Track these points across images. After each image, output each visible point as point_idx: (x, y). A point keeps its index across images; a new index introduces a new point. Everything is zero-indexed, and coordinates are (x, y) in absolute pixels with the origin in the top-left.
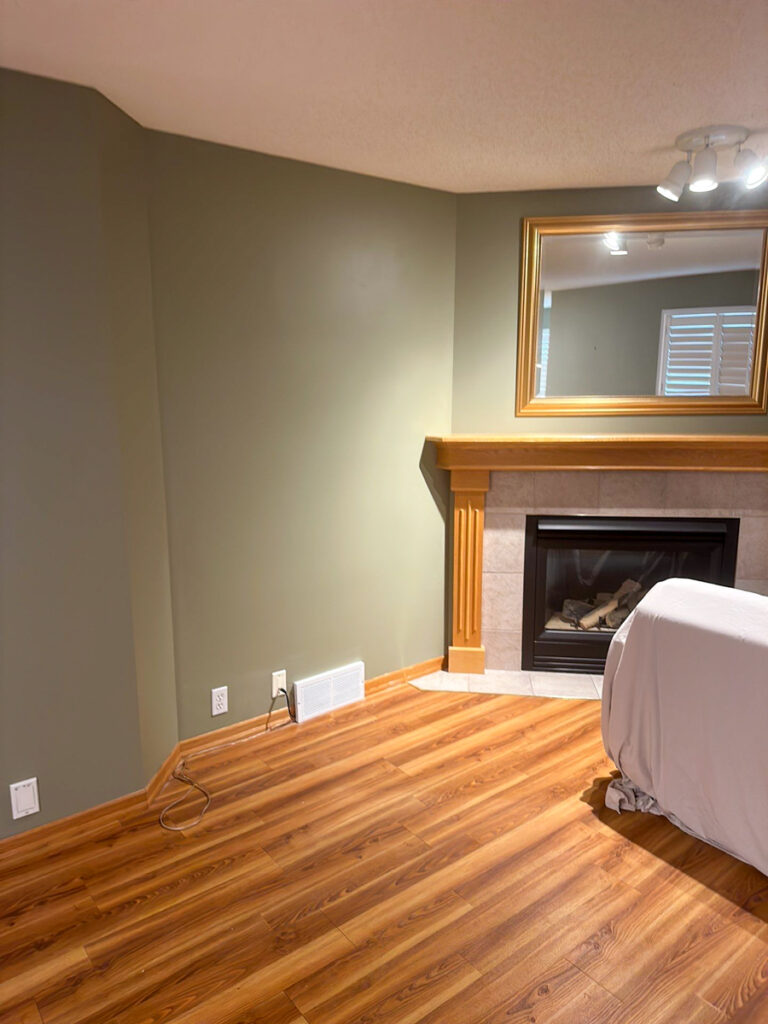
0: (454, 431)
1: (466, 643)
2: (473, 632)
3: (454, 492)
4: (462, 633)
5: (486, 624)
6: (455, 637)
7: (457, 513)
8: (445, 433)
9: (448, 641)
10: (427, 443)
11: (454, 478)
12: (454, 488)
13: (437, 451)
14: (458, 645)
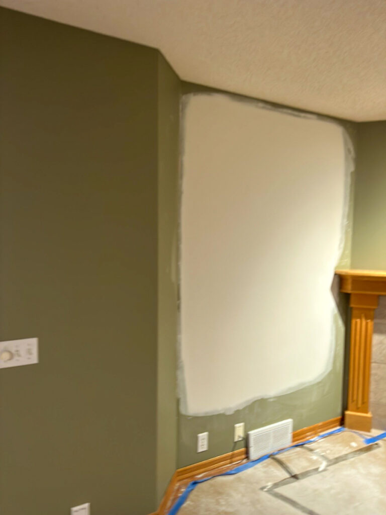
0: (353, 266)
1: (358, 409)
2: (363, 403)
3: (352, 308)
4: (355, 402)
5: (372, 398)
6: (351, 405)
7: (354, 321)
8: (348, 270)
9: (345, 407)
10: (336, 274)
11: (353, 299)
12: (352, 305)
13: (340, 280)
14: (352, 411)
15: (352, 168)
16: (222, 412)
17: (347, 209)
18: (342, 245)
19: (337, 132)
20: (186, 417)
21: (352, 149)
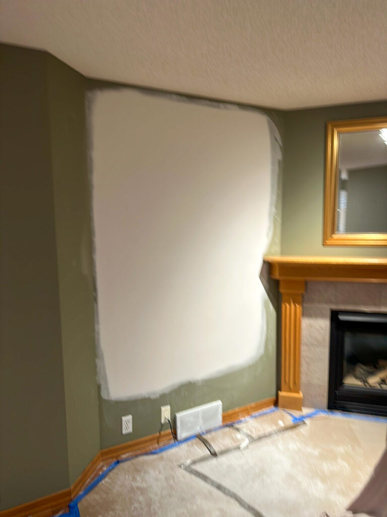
0: (283, 253)
1: (290, 390)
2: (295, 383)
3: (281, 293)
5: (304, 379)
6: (283, 386)
7: (283, 306)
8: (277, 257)
9: (279, 388)
10: (264, 262)
11: (282, 285)
12: (282, 290)
13: (269, 268)
14: (285, 391)
15: (279, 156)
16: (147, 396)
17: (275, 198)
18: (271, 234)
19: (262, 120)
20: (109, 402)
21: (278, 137)
